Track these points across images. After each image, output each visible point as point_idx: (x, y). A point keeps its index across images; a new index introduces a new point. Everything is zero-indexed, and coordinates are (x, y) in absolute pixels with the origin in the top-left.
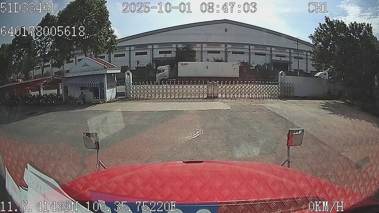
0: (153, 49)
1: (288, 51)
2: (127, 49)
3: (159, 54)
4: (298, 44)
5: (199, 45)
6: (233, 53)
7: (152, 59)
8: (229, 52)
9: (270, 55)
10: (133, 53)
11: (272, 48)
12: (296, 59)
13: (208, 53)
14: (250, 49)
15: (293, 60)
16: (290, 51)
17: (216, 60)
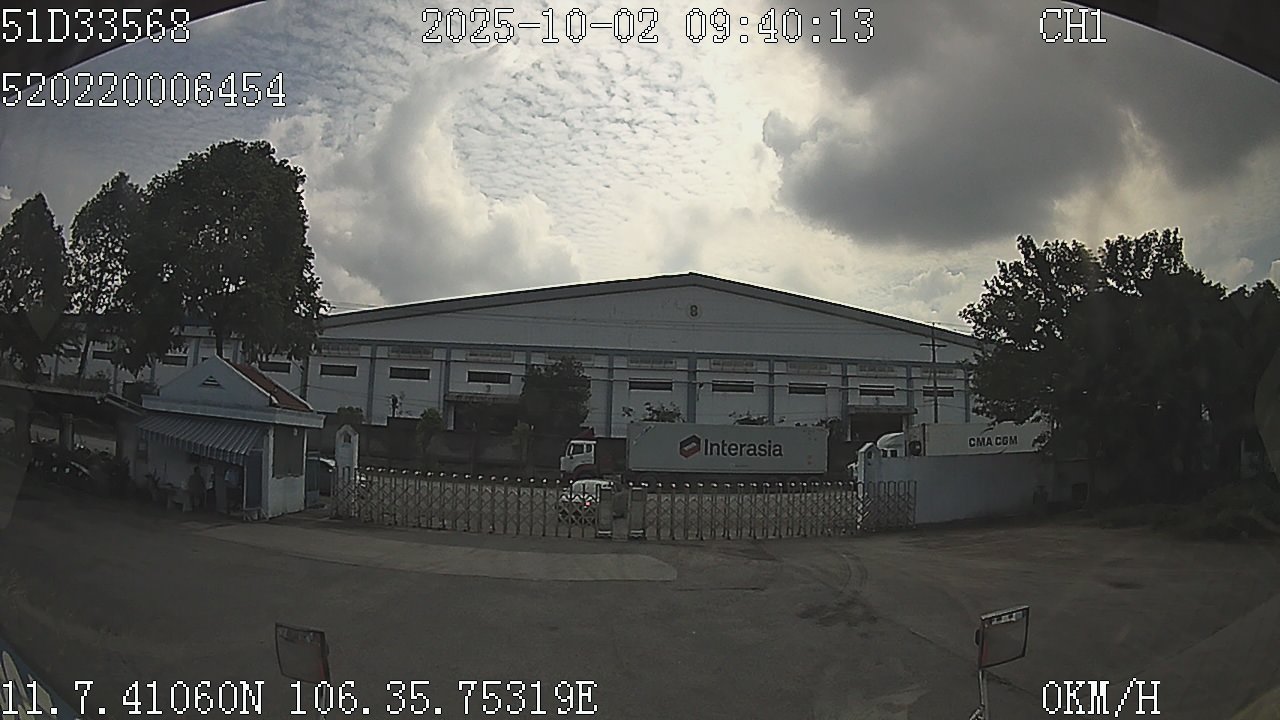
0: (448, 362)
1: (902, 372)
2: (366, 352)
3: (469, 381)
4: (933, 345)
5: (602, 362)
6: (716, 387)
7: (442, 395)
8: (701, 386)
9: (841, 389)
10: (383, 369)
11: (848, 367)
12: (928, 398)
13: (631, 388)
14: (771, 375)
15: (919, 401)
16: (909, 372)
17: (654, 412)
